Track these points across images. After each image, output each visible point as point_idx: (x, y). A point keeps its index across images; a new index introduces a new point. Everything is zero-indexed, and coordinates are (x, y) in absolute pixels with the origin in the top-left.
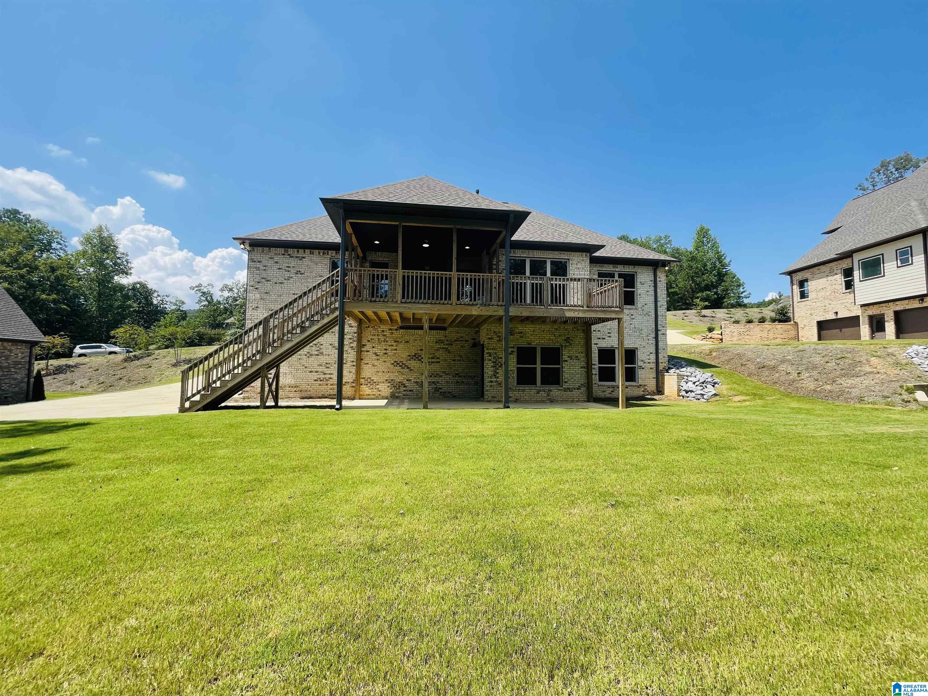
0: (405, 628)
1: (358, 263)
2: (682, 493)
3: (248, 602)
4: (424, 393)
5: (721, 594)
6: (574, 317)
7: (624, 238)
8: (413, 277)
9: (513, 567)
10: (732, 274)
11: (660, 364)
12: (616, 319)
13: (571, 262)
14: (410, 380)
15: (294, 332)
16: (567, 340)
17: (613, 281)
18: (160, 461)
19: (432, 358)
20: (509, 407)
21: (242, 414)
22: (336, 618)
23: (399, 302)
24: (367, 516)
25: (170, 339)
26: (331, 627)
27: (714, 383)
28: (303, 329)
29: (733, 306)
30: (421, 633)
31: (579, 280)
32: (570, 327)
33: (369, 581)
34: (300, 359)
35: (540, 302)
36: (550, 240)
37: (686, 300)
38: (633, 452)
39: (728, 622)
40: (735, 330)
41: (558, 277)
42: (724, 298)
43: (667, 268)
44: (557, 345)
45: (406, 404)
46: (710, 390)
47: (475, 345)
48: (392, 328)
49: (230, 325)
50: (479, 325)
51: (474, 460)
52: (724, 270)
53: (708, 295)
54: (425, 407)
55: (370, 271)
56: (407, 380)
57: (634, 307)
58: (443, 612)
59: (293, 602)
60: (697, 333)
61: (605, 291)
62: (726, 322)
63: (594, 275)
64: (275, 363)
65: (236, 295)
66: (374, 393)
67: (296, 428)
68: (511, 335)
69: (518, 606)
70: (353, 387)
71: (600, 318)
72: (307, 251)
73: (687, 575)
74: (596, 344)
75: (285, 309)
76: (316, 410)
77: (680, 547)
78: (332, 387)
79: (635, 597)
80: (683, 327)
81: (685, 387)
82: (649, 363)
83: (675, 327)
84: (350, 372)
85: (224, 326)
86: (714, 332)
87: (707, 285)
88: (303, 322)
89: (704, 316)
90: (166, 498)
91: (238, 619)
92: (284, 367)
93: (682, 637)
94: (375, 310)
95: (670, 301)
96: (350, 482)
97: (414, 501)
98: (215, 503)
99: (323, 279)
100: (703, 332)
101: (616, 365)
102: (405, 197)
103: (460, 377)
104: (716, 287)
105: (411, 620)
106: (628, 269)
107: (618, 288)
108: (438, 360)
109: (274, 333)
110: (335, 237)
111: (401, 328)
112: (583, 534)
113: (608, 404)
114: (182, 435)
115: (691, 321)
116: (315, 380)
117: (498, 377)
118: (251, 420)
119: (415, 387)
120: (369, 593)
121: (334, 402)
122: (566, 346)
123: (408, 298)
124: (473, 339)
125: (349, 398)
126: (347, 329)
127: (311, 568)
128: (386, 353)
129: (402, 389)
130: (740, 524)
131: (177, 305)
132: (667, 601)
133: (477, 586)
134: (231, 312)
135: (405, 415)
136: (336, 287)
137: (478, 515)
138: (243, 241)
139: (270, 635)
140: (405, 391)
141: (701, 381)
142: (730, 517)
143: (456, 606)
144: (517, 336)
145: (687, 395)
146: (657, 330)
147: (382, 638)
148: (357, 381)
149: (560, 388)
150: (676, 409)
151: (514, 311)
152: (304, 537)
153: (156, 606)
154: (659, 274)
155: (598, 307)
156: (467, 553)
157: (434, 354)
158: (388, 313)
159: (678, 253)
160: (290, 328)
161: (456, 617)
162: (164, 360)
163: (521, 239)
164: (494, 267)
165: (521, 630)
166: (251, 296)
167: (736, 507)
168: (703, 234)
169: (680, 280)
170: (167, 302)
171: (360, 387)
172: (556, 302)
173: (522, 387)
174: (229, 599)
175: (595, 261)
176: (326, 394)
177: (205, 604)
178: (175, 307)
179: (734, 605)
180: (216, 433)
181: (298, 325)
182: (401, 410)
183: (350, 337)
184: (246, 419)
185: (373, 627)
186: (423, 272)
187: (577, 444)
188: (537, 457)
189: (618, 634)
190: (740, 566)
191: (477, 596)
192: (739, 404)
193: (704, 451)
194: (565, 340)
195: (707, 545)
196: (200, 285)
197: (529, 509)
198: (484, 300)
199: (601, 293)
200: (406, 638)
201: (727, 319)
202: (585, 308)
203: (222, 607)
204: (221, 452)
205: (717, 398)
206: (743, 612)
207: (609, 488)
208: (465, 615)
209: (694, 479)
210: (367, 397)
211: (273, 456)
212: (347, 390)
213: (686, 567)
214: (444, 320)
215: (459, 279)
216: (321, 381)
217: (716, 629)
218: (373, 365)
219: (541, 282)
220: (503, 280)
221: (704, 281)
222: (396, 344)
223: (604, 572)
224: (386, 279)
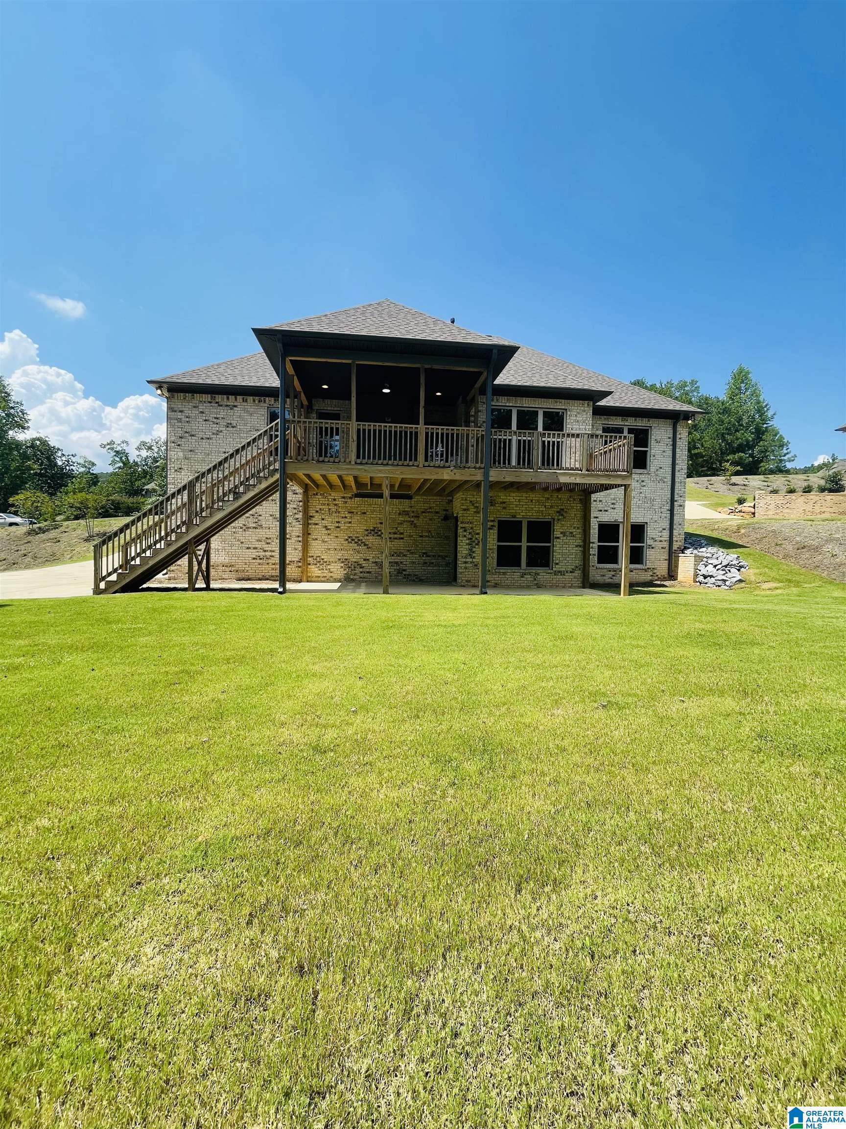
0: (353, 836)
1: (303, 413)
2: (689, 694)
3: (175, 803)
4: (384, 575)
5: (725, 807)
6: (570, 483)
7: (639, 383)
8: (369, 431)
9: (481, 773)
10: (773, 430)
11: (674, 543)
12: (622, 485)
13: (569, 413)
14: (368, 560)
15: (226, 499)
16: (561, 512)
17: (620, 437)
18: (74, 648)
19: (395, 533)
20: (486, 593)
21: (167, 597)
22: (275, 823)
23: (353, 463)
24: (313, 713)
25: (80, 508)
26: (268, 833)
27: (740, 566)
28: (237, 495)
29: (772, 472)
30: (371, 842)
31: (578, 436)
32: (564, 496)
33: (313, 785)
34: (234, 532)
35: (529, 464)
36: (542, 384)
37: (712, 463)
38: (634, 646)
39: (730, 837)
40: (772, 502)
41: (552, 432)
42: (762, 461)
43: (690, 422)
44: (548, 518)
45: (363, 588)
46: (735, 575)
47: (446, 518)
48: (345, 495)
49: (151, 492)
50: (451, 494)
51: (441, 652)
52: (765, 426)
53: (741, 458)
54: (386, 592)
55: (317, 422)
56: (365, 560)
57: (645, 471)
58: (398, 820)
59: (225, 806)
60: (723, 505)
61: (611, 450)
62: (761, 492)
63: (597, 430)
64: (205, 537)
65: (156, 455)
66: (325, 575)
67: (231, 613)
68: (491, 505)
69: (486, 815)
70: (299, 567)
71: (602, 485)
72: (239, 398)
73: (687, 785)
74: (597, 517)
75: (214, 470)
76: (255, 594)
77: (681, 755)
78: (274, 566)
79: (623, 809)
80: (706, 497)
81: (704, 571)
82: (661, 541)
83: (697, 497)
84: (295, 549)
85: (144, 493)
86: (745, 504)
87: (740, 445)
88: (236, 487)
89: (734, 484)
90: (81, 689)
91: (164, 821)
92: (216, 542)
93: (674, 852)
94: (324, 473)
95: (692, 465)
96: (294, 675)
97: (368, 698)
98: (137, 697)
99: (259, 433)
100: (730, 504)
101: (620, 544)
102: (359, 327)
103: (428, 556)
104: (752, 447)
105: (360, 828)
106: (641, 423)
107: (626, 447)
108: (402, 536)
109: (202, 501)
110: (273, 380)
111: (357, 496)
112: (566, 738)
113: (607, 591)
114: (97, 620)
115: (716, 490)
116: (254, 559)
117: (474, 557)
118: (178, 604)
119: (374, 568)
120: (312, 798)
121: (276, 585)
122: (559, 520)
123: (364, 458)
124: (444, 510)
125: (295, 581)
126: (290, 496)
127: (247, 769)
128: (338, 527)
129: (358, 570)
130: (756, 730)
131: (86, 467)
132: (660, 813)
133: (438, 792)
134: (151, 476)
135: (361, 600)
136: (275, 443)
137: (443, 714)
138: (159, 385)
139: (200, 839)
140: (361, 572)
141: (724, 564)
142: (745, 722)
143: (414, 813)
144: (498, 507)
145: (706, 581)
146: (673, 501)
147: (326, 845)
148: (304, 560)
149: (549, 571)
150: (689, 597)
151: (495, 475)
152: (239, 735)
153: (71, 806)
154: (679, 429)
155: (600, 470)
156: (429, 757)
157: (397, 528)
158: (340, 477)
159: (707, 404)
160: (221, 494)
161: (413, 825)
162: (74, 534)
163: (506, 382)
164: (472, 419)
165: (487, 841)
166: (171, 454)
167: (753, 711)
168: (741, 378)
169: (707, 438)
170: (74, 463)
171: (307, 568)
172: (548, 465)
173: (503, 570)
174: (154, 800)
175: (599, 412)
176: (267, 575)
177: (127, 804)
178: (84, 469)
179: (740, 819)
180: (137, 618)
181: (230, 491)
182: (356, 595)
183: (295, 506)
184: (172, 602)
185: (317, 834)
186: (383, 424)
187: (566, 637)
188: (516, 651)
189: (599, 847)
190: (751, 777)
191: (438, 803)
192: (768, 592)
193: (720, 646)
194: (557, 512)
195: (714, 753)
196: (112, 443)
197: (503, 709)
198: (459, 461)
199: (605, 452)
200: (354, 846)
201: (762, 488)
202: (584, 472)
203: (145, 808)
204: (143, 640)
205: (743, 585)
206: (749, 827)
207: (601, 687)
208: (423, 823)
209: (704, 679)
210: (317, 579)
211: (204, 645)
212: (291, 571)
213: (686, 777)
214: (409, 487)
215: (427, 434)
216: (261, 559)
217: (715, 844)
218: (323, 541)
219: (530, 439)
220: (482, 435)
221: (737, 439)
222: (350, 515)
223: (588, 780)
224: (337, 434)
